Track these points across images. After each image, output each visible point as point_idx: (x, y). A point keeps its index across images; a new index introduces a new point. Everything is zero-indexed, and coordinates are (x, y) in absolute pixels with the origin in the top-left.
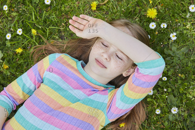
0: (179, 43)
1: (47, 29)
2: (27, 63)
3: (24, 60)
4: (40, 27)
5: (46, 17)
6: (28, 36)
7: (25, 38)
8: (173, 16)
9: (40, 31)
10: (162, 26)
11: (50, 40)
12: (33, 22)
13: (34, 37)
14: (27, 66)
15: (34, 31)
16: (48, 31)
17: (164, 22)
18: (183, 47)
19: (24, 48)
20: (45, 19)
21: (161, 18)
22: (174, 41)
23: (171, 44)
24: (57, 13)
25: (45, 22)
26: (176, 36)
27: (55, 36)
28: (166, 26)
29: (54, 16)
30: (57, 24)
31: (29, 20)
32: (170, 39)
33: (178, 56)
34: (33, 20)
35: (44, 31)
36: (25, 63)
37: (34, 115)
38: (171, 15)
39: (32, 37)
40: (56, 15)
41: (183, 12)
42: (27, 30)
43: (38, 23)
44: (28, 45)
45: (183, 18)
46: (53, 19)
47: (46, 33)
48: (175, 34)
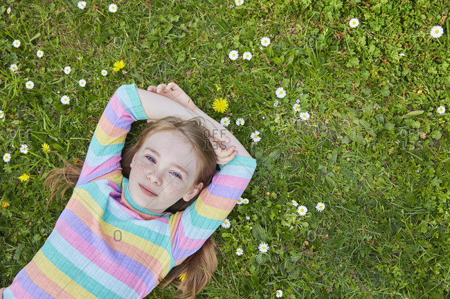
0: (265, 146)
1: (68, 141)
2: (38, 196)
3: (34, 191)
4: (56, 140)
5: (64, 124)
6: (39, 154)
7: (33, 157)
8: (254, 106)
9: (56, 146)
10: (238, 123)
11: (73, 157)
12: (44, 133)
13: (47, 155)
14: (39, 200)
15: (46, 147)
16: (69, 144)
17: (241, 117)
18: (271, 151)
19: (33, 173)
20: (64, 127)
21: (236, 110)
22: (259, 143)
23: (254, 148)
24: (82, 116)
25: (64, 131)
26: (259, 135)
27: (80, 152)
28: (243, 122)
29: (77, 121)
30: (82, 133)
31: (38, 130)
32: (251, 141)
33: (265, 165)
34: (44, 130)
35: (63, 145)
36: (36, 195)
37: (72, 244)
38: (250, 106)
39: (44, 155)
40: (80, 120)
41: (267, 100)
42: (36, 147)
43: (52, 133)
44: (39, 168)
45: (268, 108)
46: (75, 126)
47: (66, 147)
48: (257, 133)
